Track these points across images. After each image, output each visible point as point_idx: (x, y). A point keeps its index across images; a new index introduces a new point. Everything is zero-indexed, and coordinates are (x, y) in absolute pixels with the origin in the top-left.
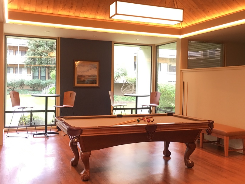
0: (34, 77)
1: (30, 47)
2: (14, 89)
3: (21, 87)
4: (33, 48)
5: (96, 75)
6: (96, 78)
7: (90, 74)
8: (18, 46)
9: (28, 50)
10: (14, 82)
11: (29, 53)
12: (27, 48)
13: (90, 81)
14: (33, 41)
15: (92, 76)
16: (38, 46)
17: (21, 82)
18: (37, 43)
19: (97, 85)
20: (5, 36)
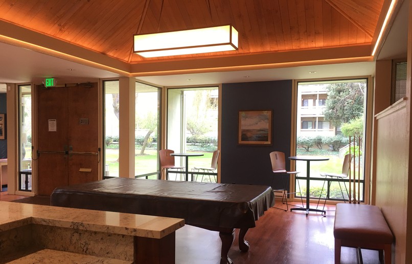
0: (337, 133)
1: (329, 94)
2: (308, 148)
3: (319, 146)
4: (333, 94)
5: (267, 129)
6: (268, 134)
7: (259, 128)
8: (318, 93)
9: (328, 97)
10: (308, 139)
11: (329, 102)
12: (326, 95)
13: (259, 137)
14: (333, 85)
15: (262, 131)
16: (339, 91)
17: (318, 140)
18: (339, 87)
19: (269, 143)
20: (168, 89)
